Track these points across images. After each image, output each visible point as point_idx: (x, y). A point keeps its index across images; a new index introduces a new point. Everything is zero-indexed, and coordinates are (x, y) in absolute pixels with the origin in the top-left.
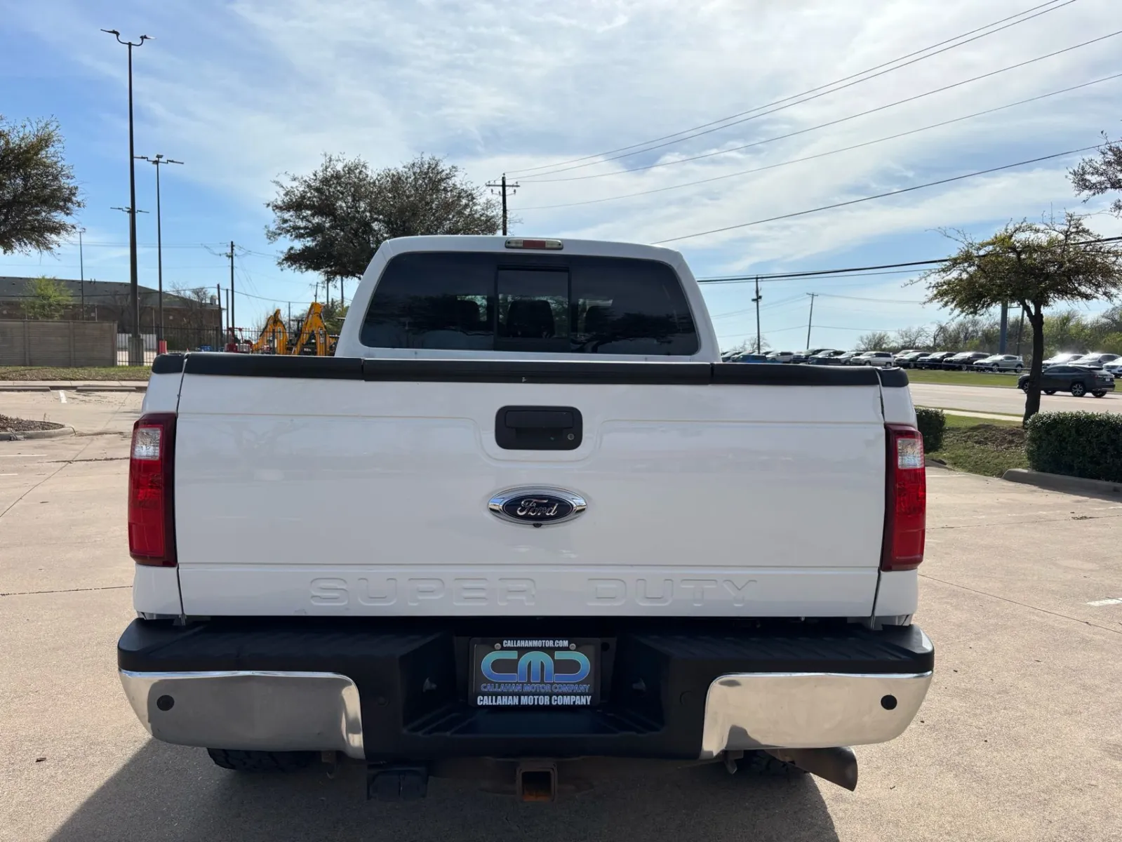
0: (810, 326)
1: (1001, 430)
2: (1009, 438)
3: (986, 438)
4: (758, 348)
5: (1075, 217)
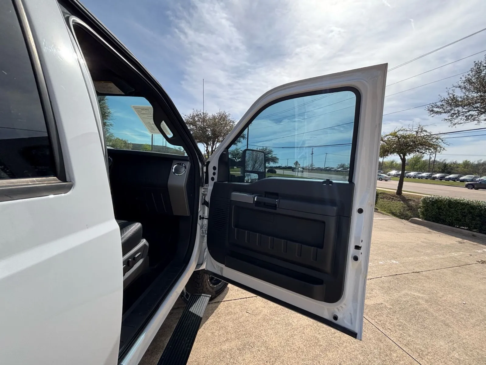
0: (325, 161)
1: (389, 195)
2: (392, 197)
3: (384, 197)
4: (312, 166)
5: (421, 126)
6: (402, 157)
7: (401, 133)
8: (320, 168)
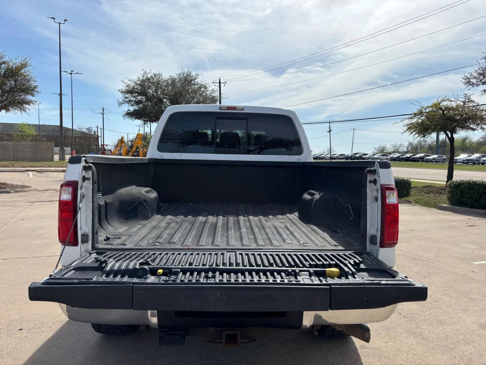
0: (353, 143)
1: (436, 188)
2: (440, 191)
3: (430, 191)
4: (331, 152)
5: (468, 95)
6: (450, 136)
7: (444, 104)
8: (344, 155)
